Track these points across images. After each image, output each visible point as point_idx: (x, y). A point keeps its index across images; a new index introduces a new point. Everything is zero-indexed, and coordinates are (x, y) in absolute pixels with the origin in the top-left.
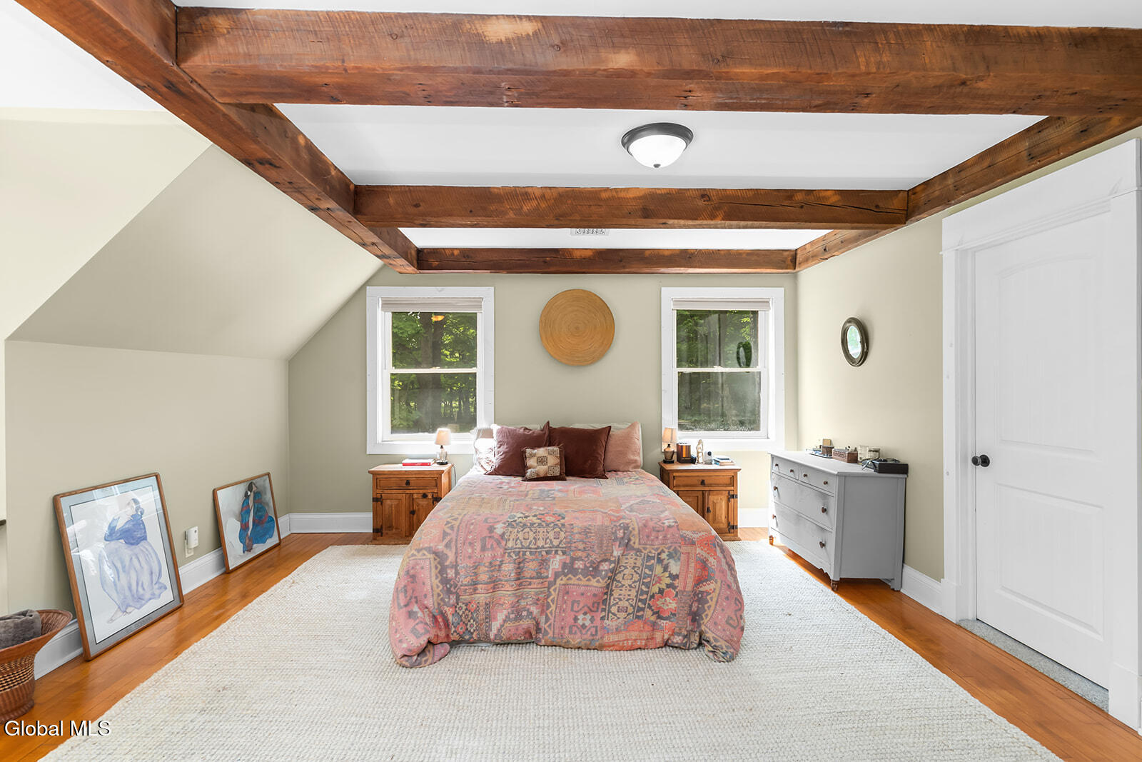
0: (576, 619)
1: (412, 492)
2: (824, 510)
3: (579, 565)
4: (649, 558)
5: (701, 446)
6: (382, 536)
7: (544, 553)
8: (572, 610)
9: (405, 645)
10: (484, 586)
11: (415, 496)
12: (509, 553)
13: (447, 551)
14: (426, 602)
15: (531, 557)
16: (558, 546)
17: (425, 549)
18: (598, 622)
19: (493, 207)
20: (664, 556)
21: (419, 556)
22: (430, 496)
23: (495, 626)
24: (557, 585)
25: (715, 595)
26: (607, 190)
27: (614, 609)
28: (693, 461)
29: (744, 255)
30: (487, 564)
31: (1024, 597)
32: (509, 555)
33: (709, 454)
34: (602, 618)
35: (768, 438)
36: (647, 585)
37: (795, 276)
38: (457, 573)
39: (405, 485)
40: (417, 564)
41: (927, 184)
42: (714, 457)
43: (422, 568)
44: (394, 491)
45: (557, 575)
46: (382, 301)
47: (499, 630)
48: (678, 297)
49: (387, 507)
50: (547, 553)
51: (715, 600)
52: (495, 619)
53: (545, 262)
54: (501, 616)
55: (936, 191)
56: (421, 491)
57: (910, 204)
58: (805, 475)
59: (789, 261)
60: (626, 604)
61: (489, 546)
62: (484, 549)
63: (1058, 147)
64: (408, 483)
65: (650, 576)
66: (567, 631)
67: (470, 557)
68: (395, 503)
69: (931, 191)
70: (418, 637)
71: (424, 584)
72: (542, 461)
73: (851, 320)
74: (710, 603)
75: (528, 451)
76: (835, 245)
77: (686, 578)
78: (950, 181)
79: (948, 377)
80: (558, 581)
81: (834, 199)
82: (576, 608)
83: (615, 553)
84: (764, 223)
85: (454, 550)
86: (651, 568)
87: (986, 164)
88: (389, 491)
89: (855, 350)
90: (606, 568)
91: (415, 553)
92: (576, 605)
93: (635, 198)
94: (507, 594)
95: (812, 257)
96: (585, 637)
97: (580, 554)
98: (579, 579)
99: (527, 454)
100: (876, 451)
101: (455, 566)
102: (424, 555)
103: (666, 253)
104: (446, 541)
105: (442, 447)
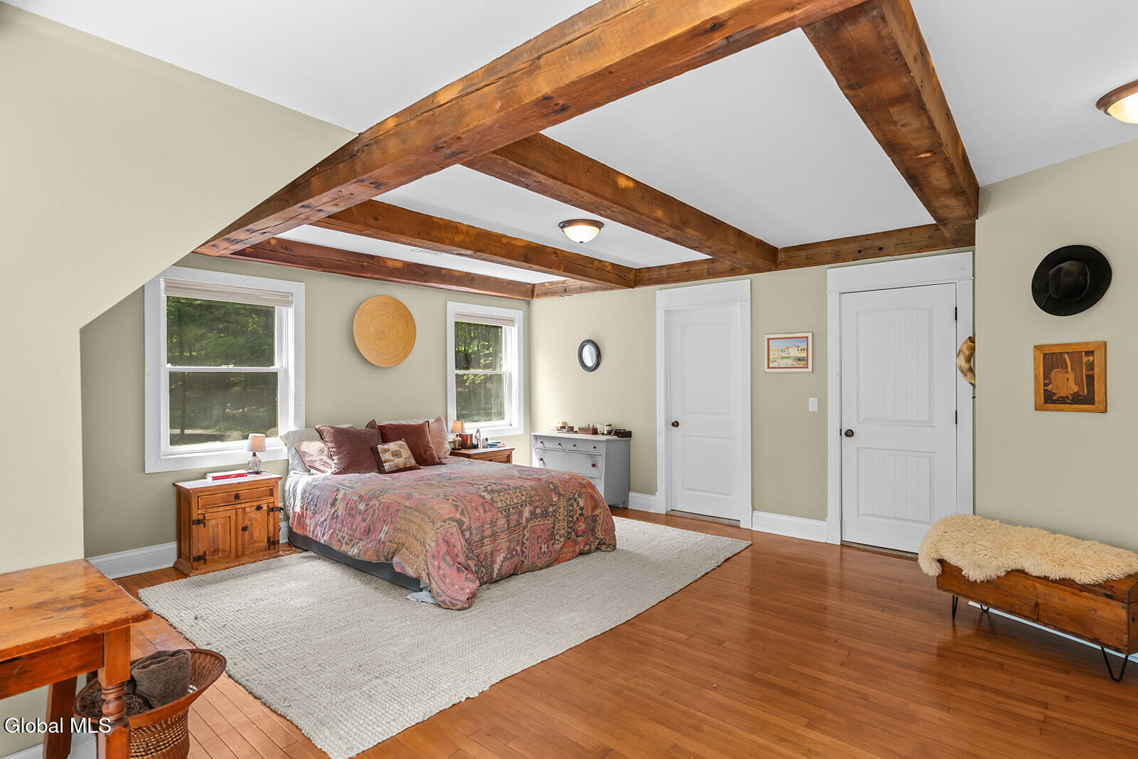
0: (541, 548)
1: (243, 505)
2: (594, 465)
3: (538, 511)
4: (570, 499)
5: (478, 434)
6: (205, 563)
7: (519, 507)
8: (538, 543)
9: (468, 591)
10: (489, 539)
11: (248, 510)
12: (501, 511)
13: (463, 518)
14: (459, 560)
15: (513, 511)
16: (525, 501)
17: (448, 519)
18: (551, 548)
19: (434, 234)
20: (576, 496)
21: (447, 525)
22: (265, 507)
23: (496, 567)
24: (529, 528)
25: (601, 516)
26: (505, 236)
27: (557, 537)
28: (475, 447)
29: (505, 284)
30: (489, 522)
31: (696, 490)
32: (501, 513)
33: (487, 439)
34: (553, 545)
35: (511, 425)
36: (572, 517)
37: (529, 304)
38: (471, 534)
39: (233, 500)
40: (447, 532)
41: (649, 269)
42: (490, 442)
43: (452, 534)
44: (221, 509)
45: (528, 520)
46: (166, 282)
47: (499, 570)
48: (464, 311)
49: (211, 529)
50: (521, 506)
51: (602, 519)
52: (496, 563)
53: (363, 266)
54: (499, 559)
55: (656, 275)
56: (255, 504)
57: (637, 277)
58: (574, 445)
59: (530, 292)
60: (564, 532)
61: (487, 509)
62: (485, 512)
63: (721, 273)
64: (237, 497)
65: (572, 510)
66: (536, 557)
67: (478, 519)
68: (220, 521)
69: (652, 273)
70: (474, 582)
71: (454, 546)
72: (396, 454)
73: (589, 341)
74: (599, 521)
75: (380, 447)
76: (575, 289)
77: (587, 508)
78: (664, 272)
79: (659, 379)
80: (529, 525)
81: (609, 268)
82: (540, 541)
83: (554, 500)
84: (544, 269)
85: (468, 517)
86: (572, 505)
87: (685, 269)
88: (215, 510)
89: (589, 362)
90: (551, 510)
91: (443, 524)
92: (540, 539)
93: (521, 247)
94: (503, 543)
95: (552, 293)
96: (546, 559)
97: (538, 503)
98: (540, 521)
99: (380, 450)
100: (610, 425)
101: (469, 529)
102: (450, 524)
103: (457, 274)
104: (459, 510)
105: (254, 455)
